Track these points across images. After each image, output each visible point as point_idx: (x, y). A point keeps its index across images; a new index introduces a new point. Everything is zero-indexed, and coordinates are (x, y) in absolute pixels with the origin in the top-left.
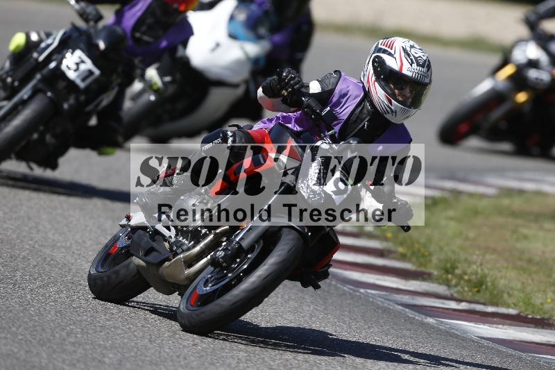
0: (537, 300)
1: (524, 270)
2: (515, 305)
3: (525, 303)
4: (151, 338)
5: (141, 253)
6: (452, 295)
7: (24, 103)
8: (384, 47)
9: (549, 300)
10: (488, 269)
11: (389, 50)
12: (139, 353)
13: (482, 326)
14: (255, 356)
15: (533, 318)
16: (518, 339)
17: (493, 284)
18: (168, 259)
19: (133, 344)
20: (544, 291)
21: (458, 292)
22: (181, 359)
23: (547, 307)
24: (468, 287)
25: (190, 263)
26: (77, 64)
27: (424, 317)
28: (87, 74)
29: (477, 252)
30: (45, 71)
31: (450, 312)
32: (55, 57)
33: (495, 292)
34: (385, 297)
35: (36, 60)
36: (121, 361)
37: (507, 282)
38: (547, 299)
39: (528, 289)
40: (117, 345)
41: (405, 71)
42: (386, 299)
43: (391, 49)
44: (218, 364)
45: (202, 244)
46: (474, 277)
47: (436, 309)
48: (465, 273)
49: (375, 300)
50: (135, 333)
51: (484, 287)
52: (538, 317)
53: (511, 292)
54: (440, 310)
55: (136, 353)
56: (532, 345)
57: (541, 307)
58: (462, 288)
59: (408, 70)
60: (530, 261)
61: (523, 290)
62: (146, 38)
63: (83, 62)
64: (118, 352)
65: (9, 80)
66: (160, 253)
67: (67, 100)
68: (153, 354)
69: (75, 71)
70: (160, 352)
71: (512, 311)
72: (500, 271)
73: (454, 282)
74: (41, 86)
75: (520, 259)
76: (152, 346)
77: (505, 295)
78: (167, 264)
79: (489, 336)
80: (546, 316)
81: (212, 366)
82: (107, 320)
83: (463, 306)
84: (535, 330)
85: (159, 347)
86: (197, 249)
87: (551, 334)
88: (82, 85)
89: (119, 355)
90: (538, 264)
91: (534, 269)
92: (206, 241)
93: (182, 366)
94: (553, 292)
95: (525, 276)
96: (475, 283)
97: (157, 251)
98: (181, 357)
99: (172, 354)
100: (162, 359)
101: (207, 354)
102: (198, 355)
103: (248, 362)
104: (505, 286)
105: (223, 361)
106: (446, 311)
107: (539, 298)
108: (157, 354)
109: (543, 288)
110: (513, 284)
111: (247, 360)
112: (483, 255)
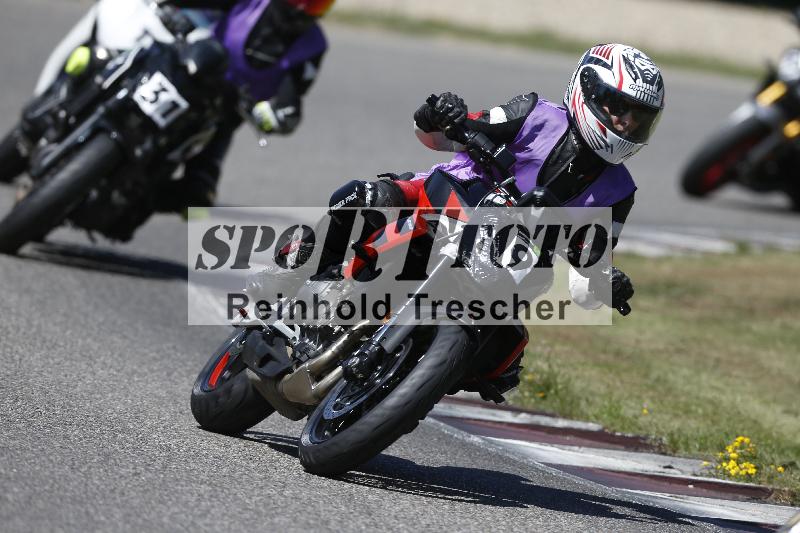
0: (628, 411)
1: (608, 366)
2: (597, 417)
3: (610, 414)
4: (74, 464)
5: (255, 364)
6: (506, 403)
7: (78, 147)
8: (597, 56)
9: (645, 411)
10: (559, 366)
11: (604, 60)
12: (57, 486)
13: (549, 448)
14: (222, 491)
15: (623, 437)
16: (601, 467)
17: (566, 388)
18: (289, 370)
19: (47, 473)
20: (639, 397)
21: (514, 398)
22: (117, 495)
23: (642, 421)
24: (530, 391)
25: (318, 374)
26: (157, 93)
27: (465, 434)
28: (169, 107)
29: (544, 342)
30: (110, 103)
31: (504, 427)
32: (125, 82)
33: (568, 399)
35: (100, 86)
36: (30, 498)
37: (584, 385)
38: (643, 408)
39: (616, 395)
40: (25, 475)
41: (626, 89)
43: (608, 58)
44: (170, 503)
45: (334, 348)
46: (538, 377)
47: (482, 423)
48: (526, 371)
50: (51, 457)
51: (552, 391)
52: (630, 435)
53: (591, 399)
54: (489, 424)
55: (53, 485)
56: (621, 475)
57: (633, 420)
58: (522, 392)
59: (631, 88)
60: (618, 354)
61: (608, 396)
62: (261, 56)
63: (164, 90)
64: (26, 484)
65: (62, 114)
66: (279, 363)
67: (140, 143)
68: (76, 487)
69: (152, 102)
70: (86, 485)
71: (593, 426)
72: (575, 369)
74: (104, 123)
75: (604, 352)
76: (75, 476)
77: (583, 403)
78: (288, 376)
79: (559, 463)
80: (642, 434)
81: (161, 505)
82: (11, 438)
83: (523, 418)
84: (626, 453)
85: (86, 476)
86: (328, 354)
87: (648, 459)
88: (162, 122)
89: (27, 488)
90: (629, 358)
91: (624, 365)
92: (340, 342)
93: (118, 505)
94: (652, 399)
95: (611, 376)
96: (539, 386)
97: (275, 360)
98: (116, 491)
99: (103, 487)
100: (89, 494)
101: (154, 488)
102: (141, 489)
103: (213, 499)
104: (583, 390)
105: (177, 498)
106: (498, 426)
107: (631, 408)
108: (82, 487)
109: (636, 393)
110: (594, 387)
111: (211, 496)
112: (551, 345)
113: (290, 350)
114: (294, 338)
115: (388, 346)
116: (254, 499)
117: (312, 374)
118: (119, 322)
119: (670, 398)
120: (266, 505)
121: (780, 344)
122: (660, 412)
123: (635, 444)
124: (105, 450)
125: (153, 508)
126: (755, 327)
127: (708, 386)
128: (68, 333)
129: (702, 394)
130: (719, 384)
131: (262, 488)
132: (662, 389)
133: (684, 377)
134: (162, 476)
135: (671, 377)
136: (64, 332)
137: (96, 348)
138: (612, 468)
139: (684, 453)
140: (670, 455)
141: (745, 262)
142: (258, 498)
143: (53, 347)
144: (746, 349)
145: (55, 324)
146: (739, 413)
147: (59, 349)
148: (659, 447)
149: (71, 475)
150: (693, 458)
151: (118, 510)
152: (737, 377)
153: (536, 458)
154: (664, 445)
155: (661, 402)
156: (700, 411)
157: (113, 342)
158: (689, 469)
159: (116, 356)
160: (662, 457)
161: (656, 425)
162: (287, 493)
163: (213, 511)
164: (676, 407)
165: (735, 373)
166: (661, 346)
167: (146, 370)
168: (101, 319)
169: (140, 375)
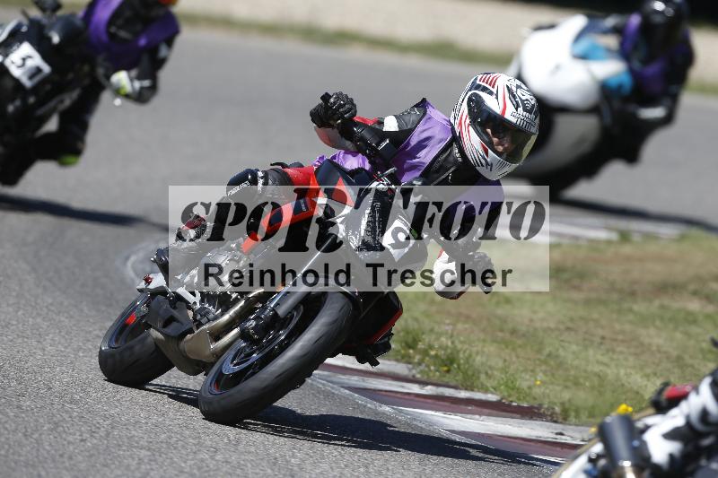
0: (524, 382)
1: (506, 344)
2: (495, 389)
3: (507, 386)
4: (26, 431)
5: (159, 325)
6: (414, 376)
8: (484, 84)
9: (538, 383)
10: (461, 342)
11: (490, 88)
12: (11, 451)
13: (452, 416)
14: (160, 456)
15: (519, 407)
16: (499, 434)
17: (467, 363)
18: (191, 331)
20: (533, 371)
21: (421, 372)
22: (66, 460)
23: (537, 391)
24: (435, 365)
25: (217, 335)
26: (24, 59)
27: (377, 404)
28: (34, 71)
29: (447, 321)
31: (412, 397)
33: (470, 373)
34: (329, 379)
37: (484, 359)
38: (536, 380)
39: (512, 369)
41: (508, 116)
42: (328, 381)
43: (493, 87)
44: (113, 466)
45: (232, 312)
46: (442, 352)
48: (431, 347)
49: (314, 383)
51: (455, 366)
52: (526, 405)
53: (490, 372)
54: (399, 395)
55: (8, 450)
56: (517, 441)
57: (528, 391)
58: (428, 366)
59: (512, 115)
60: (513, 332)
61: (504, 370)
62: (123, 34)
63: (30, 57)
66: (182, 324)
68: (29, 452)
69: (19, 67)
70: (38, 450)
71: (492, 397)
72: (476, 345)
73: (417, 358)
75: (502, 330)
76: (28, 442)
77: (483, 377)
78: (189, 336)
79: (462, 429)
80: (536, 403)
81: (106, 469)
83: (429, 390)
84: (521, 421)
85: (37, 443)
86: (226, 317)
87: (541, 425)
88: (28, 83)
90: (524, 335)
91: (519, 342)
92: (237, 308)
93: (66, 468)
94: (545, 373)
95: (507, 351)
96: (443, 360)
97: (178, 322)
98: (65, 456)
99: (53, 452)
100: (41, 458)
101: (99, 453)
102: (87, 454)
103: (152, 463)
104: (483, 364)
105: (120, 462)
106: (407, 397)
107: (527, 380)
108: (34, 452)
109: (531, 368)
110: (492, 362)
111: (151, 460)
112: (454, 325)
113: (190, 313)
114: (195, 303)
115: (281, 311)
116: (189, 463)
117: (211, 334)
118: (66, 303)
119: (561, 372)
120: (199, 468)
121: (658, 323)
122: (552, 383)
123: (530, 413)
124: (55, 419)
125: (98, 471)
126: (635, 307)
127: (594, 361)
128: (20, 313)
129: (590, 368)
130: (605, 359)
131: (195, 453)
132: (554, 365)
133: (574, 353)
134: (105, 442)
135: (561, 352)
136: (17, 312)
137: (45, 327)
138: (509, 435)
139: (574, 420)
140: (561, 423)
141: (627, 249)
142: (193, 462)
143: (6, 326)
144: (628, 327)
145: (8, 305)
146: (623, 385)
147: (12, 328)
148: (551, 416)
149: (25, 442)
150: (582, 425)
151: (67, 473)
152: (621, 353)
153: (442, 425)
154: (556, 414)
155: (553, 375)
156: (587, 384)
157: (60, 321)
158: (578, 435)
159: (62, 334)
160: (554, 425)
161: (549, 396)
162: (219, 457)
163: (152, 474)
164: (566, 380)
165: (619, 349)
166: (552, 325)
167: (90, 347)
168: (50, 301)
169: (84, 351)
